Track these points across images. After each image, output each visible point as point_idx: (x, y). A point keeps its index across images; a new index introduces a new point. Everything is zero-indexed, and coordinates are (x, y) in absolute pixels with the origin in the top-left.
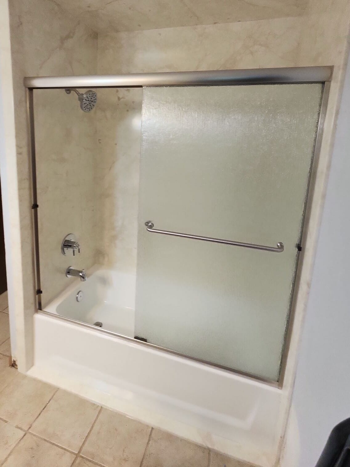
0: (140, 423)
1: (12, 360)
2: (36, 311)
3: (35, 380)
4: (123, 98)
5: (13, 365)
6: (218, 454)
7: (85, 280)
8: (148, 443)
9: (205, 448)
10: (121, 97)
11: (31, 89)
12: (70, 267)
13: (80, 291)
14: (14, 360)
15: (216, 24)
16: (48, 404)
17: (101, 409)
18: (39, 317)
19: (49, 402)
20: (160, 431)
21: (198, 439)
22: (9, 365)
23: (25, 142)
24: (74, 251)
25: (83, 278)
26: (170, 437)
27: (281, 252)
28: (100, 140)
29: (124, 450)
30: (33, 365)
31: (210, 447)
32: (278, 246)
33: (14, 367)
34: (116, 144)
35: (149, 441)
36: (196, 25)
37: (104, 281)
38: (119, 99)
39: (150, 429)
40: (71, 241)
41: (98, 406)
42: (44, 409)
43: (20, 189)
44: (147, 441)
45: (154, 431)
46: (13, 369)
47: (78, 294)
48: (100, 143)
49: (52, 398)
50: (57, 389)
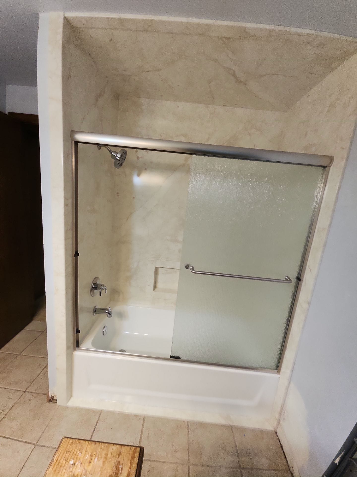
0: (177, 420)
1: (50, 396)
2: (75, 350)
3: (77, 409)
4: (141, 158)
5: (52, 400)
6: (237, 428)
7: (111, 316)
8: (188, 434)
9: (228, 426)
10: (140, 156)
11: (77, 143)
12: (96, 306)
13: (105, 326)
14: (51, 396)
15: (225, 107)
16: (96, 425)
17: (144, 419)
18: (78, 354)
19: (97, 424)
20: (194, 423)
21: (222, 422)
22: (46, 401)
23: (71, 194)
24: (100, 292)
25: (110, 314)
26: (203, 425)
27: (290, 283)
28: (119, 193)
29: (172, 445)
30: (71, 396)
31: (231, 424)
32: (286, 279)
33: (52, 402)
34: (134, 198)
35: (188, 432)
36: (209, 104)
37: (121, 315)
38: (138, 158)
39: (187, 423)
40: (97, 283)
41: (141, 417)
42: (94, 431)
43: (66, 239)
44: (187, 432)
45: (189, 423)
46: (52, 404)
47: (104, 329)
48: (118, 196)
49: (99, 419)
50: (101, 412)
